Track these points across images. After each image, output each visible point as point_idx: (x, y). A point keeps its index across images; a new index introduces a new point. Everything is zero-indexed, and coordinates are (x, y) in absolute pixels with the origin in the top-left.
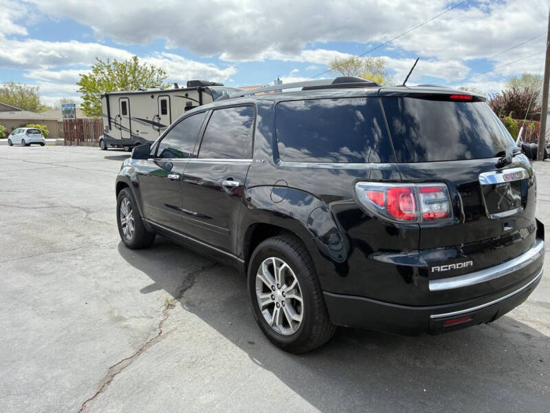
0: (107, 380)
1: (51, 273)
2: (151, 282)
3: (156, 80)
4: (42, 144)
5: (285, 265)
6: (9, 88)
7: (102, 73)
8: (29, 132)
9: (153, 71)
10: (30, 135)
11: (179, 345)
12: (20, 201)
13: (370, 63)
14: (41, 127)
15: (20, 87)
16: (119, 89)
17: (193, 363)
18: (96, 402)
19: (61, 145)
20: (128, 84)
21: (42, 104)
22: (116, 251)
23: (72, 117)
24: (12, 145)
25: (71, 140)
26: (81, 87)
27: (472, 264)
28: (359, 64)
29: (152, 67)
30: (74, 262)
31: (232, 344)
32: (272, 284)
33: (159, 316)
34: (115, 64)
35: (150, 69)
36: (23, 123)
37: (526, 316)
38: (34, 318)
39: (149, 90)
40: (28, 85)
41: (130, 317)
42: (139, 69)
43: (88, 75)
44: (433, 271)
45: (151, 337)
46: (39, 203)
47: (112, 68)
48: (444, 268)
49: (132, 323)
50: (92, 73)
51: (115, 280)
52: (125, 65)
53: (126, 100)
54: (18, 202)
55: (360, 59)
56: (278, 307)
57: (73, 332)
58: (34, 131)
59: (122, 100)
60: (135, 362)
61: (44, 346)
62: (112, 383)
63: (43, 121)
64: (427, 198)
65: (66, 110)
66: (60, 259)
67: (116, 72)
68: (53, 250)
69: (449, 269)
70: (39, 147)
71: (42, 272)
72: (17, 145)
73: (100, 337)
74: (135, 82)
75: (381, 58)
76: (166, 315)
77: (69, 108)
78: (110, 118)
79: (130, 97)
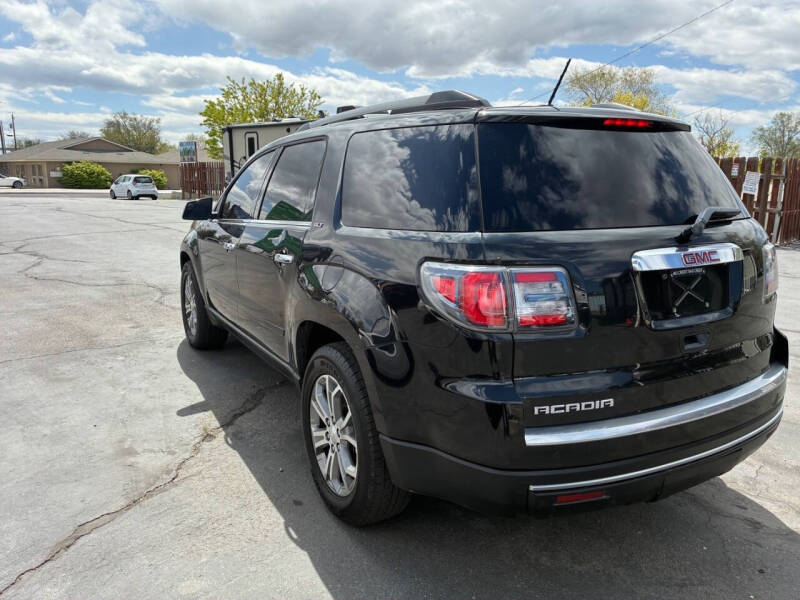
0: (67, 544)
1: (71, 380)
2: (201, 398)
3: (306, 107)
4: (154, 197)
5: (339, 388)
6: (121, 121)
7: (234, 97)
8: (136, 180)
9: (303, 94)
10: (139, 184)
11: (192, 500)
12: (84, 275)
13: (630, 76)
14: (157, 174)
15: (135, 119)
16: (256, 120)
17: (198, 528)
18: (38, 574)
19: (178, 198)
20: (268, 113)
21: (163, 141)
22: (174, 351)
23: (192, 160)
24: (115, 198)
25: (191, 193)
26: (205, 118)
27: (612, 405)
28: (612, 78)
29: (302, 89)
30: (109, 364)
31: (269, 503)
32: (326, 416)
33: (187, 451)
34: (252, 84)
35: (299, 91)
36: (134, 168)
37: (767, 490)
38: (17, 442)
39: (285, 120)
40: (146, 116)
41: (144, 451)
42: (285, 92)
43: (216, 102)
44: (536, 412)
45: (158, 484)
46: (106, 279)
47: (249, 90)
48: (556, 409)
49: (142, 460)
50: (222, 99)
51: (151, 394)
52: (265, 86)
53: (254, 136)
54: (80, 276)
55: (614, 69)
56: (333, 452)
57: (58, 466)
58: (144, 180)
59: (249, 136)
60: (117, 520)
61: (9, 485)
62: (72, 548)
63: (159, 166)
64: (530, 291)
65: (185, 150)
66: (93, 359)
67: (253, 96)
68: (91, 346)
69: (568, 410)
70: (149, 201)
71: (62, 376)
72: (122, 198)
73: (89, 477)
74: (278, 110)
75: (649, 68)
76: (196, 449)
77: (188, 147)
78: (232, 161)
79: (260, 131)
